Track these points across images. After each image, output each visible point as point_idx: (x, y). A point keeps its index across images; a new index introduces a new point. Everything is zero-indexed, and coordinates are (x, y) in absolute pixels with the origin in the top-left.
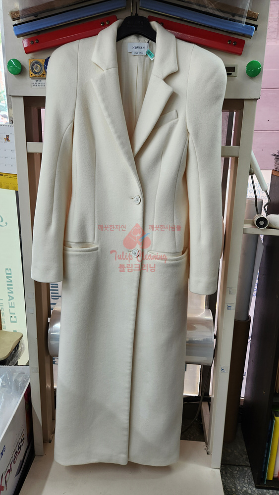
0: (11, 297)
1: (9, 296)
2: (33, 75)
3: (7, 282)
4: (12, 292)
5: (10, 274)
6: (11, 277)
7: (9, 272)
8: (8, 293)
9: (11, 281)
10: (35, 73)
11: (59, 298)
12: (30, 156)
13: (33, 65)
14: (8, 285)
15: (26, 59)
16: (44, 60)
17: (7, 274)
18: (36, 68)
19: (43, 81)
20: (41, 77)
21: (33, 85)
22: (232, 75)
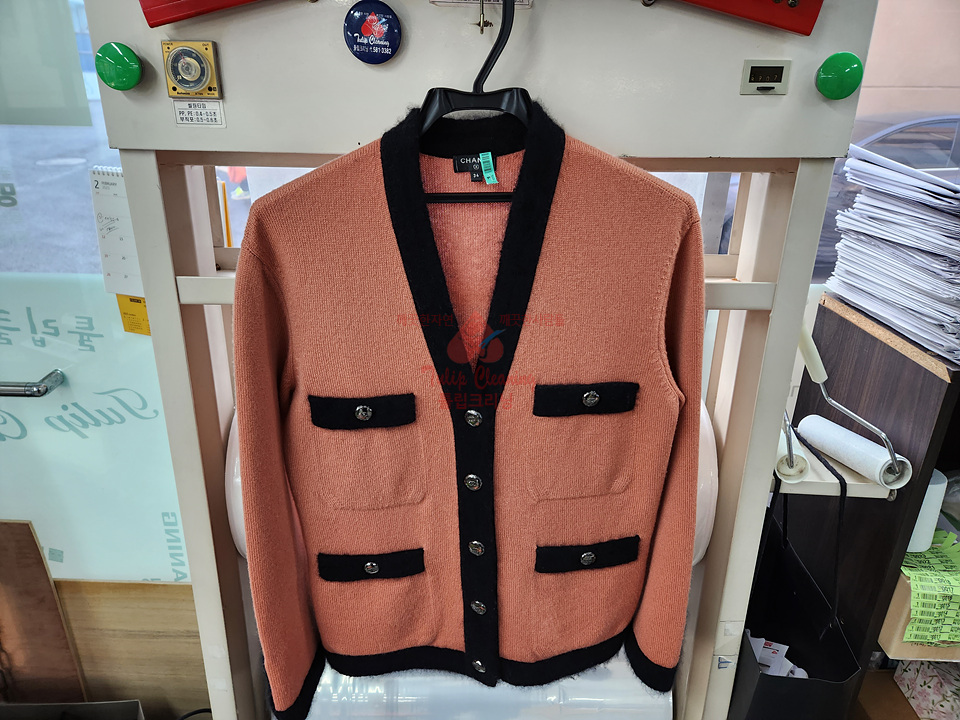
0: (181, 573)
1: (174, 570)
2: (179, 90)
3: (169, 541)
4: (182, 564)
5: (175, 524)
7: (172, 520)
8: (173, 564)
9: (178, 540)
10: (183, 82)
13: (176, 59)
14: (170, 548)
15: (155, 43)
16: (210, 44)
17: (166, 524)
18: (187, 69)
19: (212, 106)
20: (206, 95)
21: (182, 119)
22: (771, 92)
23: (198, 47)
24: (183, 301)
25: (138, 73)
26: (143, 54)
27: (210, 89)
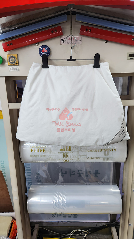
2: (10, 64)
3: (2, 167)
4: (5, 173)
5: (4, 163)
6: (4, 165)
7: (3, 162)
9: (4, 167)
10: (11, 63)
11: (32, 175)
12: (11, 111)
13: (10, 58)
15: (5, 55)
16: (17, 55)
17: (1, 163)
18: (12, 60)
19: (16, 67)
20: (15, 65)
21: (10, 70)
22: (133, 59)
23: (14, 55)
24: (10, 108)
25: (2, 61)
26: (3, 57)
27: (16, 64)
